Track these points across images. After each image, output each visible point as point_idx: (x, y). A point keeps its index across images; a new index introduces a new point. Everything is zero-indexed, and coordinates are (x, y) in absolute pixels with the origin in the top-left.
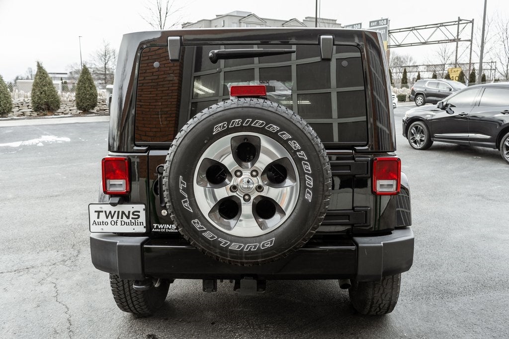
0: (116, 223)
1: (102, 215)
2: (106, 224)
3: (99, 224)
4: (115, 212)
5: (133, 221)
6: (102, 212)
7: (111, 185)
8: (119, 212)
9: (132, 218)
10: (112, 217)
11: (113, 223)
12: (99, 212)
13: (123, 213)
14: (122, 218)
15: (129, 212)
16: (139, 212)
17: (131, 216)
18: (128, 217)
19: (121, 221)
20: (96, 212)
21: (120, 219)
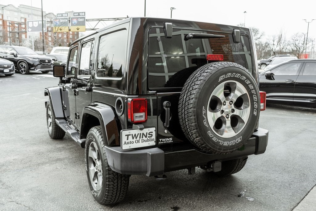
0: (139, 141)
1: (130, 137)
2: (132, 143)
3: (128, 143)
4: (138, 134)
5: (149, 138)
6: (130, 135)
7: (136, 116)
8: (140, 134)
9: (149, 137)
10: (136, 138)
11: (137, 142)
12: (128, 136)
13: (143, 134)
14: (142, 138)
15: (147, 133)
16: (152, 132)
17: (148, 135)
18: (146, 137)
19: (142, 140)
20: (126, 135)
21: (141, 139)
